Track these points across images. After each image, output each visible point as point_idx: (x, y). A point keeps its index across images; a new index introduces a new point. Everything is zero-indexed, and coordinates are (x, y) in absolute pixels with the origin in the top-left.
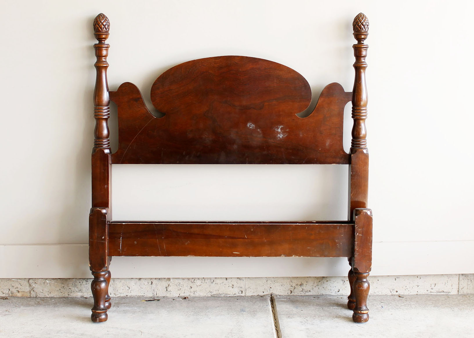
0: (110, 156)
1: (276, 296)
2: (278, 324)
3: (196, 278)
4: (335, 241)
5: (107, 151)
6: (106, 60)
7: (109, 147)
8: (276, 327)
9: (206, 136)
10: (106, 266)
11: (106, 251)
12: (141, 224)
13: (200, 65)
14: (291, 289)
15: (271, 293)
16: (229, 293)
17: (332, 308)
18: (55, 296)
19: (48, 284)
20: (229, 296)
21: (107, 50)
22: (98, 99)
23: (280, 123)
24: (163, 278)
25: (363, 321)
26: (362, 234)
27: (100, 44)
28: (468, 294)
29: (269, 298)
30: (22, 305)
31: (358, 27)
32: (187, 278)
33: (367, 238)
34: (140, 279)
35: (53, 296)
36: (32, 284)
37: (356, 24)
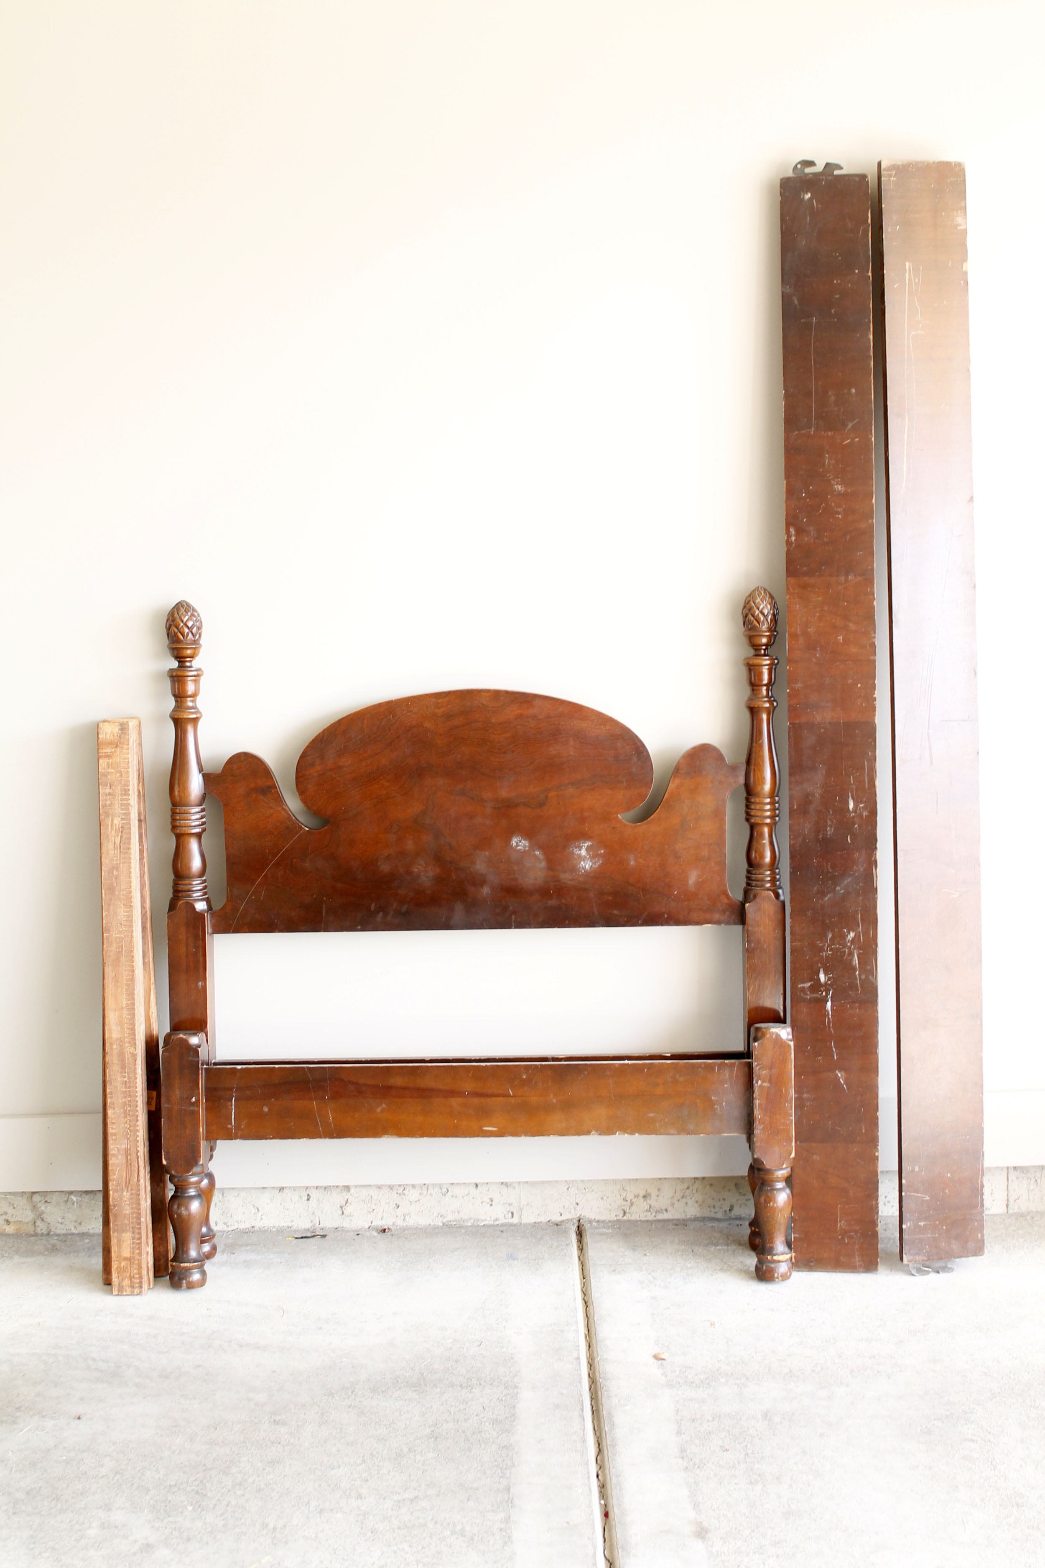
0: (209, 916)
1: (590, 1222)
2: (589, 1288)
3: (407, 1185)
4: (711, 1098)
5: (201, 906)
6: (196, 704)
7: (206, 896)
8: (585, 1295)
9: (420, 867)
10: (201, 1163)
11: (201, 1130)
12: (279, 1068)
13: (403, 710)
14: (624, 1206)
15: (578, 1216)
16: (484, 1218)
17: (713, 1248)
18: (91, 1231)
19: (75, 1203)
20: (484, 1225)
21: (196, 683)
22: (179, 792)
23: (585, 836)
24: (333, 1186)
25: (777, 1278)
26: (770, 1082)
27: (183, 668)
28: (1029, 1213)
29: (575, 1228)
30: (17, 1252)
31: (752, 618)
32: (387, 1185)
33: (781, 1091)
34: (281, 1189)
35: (86, 1231)
36: (39, 1205)
37: (747, 612)
